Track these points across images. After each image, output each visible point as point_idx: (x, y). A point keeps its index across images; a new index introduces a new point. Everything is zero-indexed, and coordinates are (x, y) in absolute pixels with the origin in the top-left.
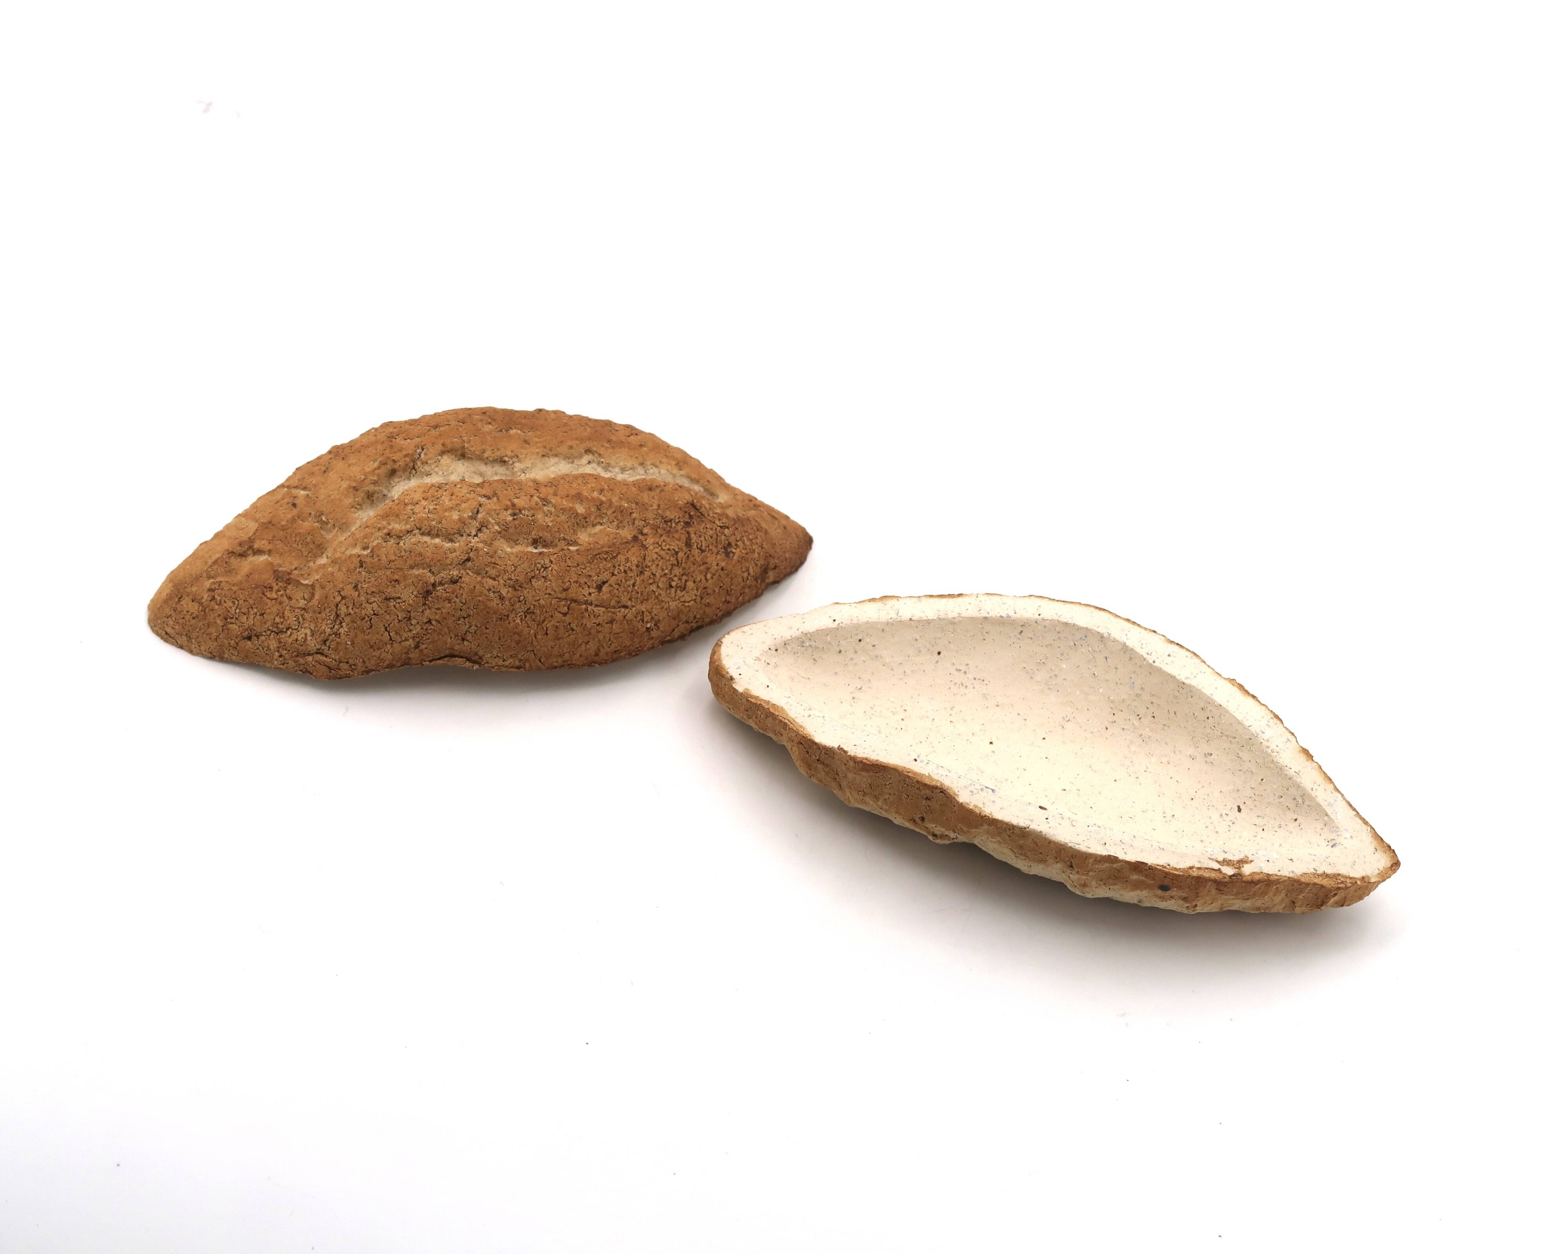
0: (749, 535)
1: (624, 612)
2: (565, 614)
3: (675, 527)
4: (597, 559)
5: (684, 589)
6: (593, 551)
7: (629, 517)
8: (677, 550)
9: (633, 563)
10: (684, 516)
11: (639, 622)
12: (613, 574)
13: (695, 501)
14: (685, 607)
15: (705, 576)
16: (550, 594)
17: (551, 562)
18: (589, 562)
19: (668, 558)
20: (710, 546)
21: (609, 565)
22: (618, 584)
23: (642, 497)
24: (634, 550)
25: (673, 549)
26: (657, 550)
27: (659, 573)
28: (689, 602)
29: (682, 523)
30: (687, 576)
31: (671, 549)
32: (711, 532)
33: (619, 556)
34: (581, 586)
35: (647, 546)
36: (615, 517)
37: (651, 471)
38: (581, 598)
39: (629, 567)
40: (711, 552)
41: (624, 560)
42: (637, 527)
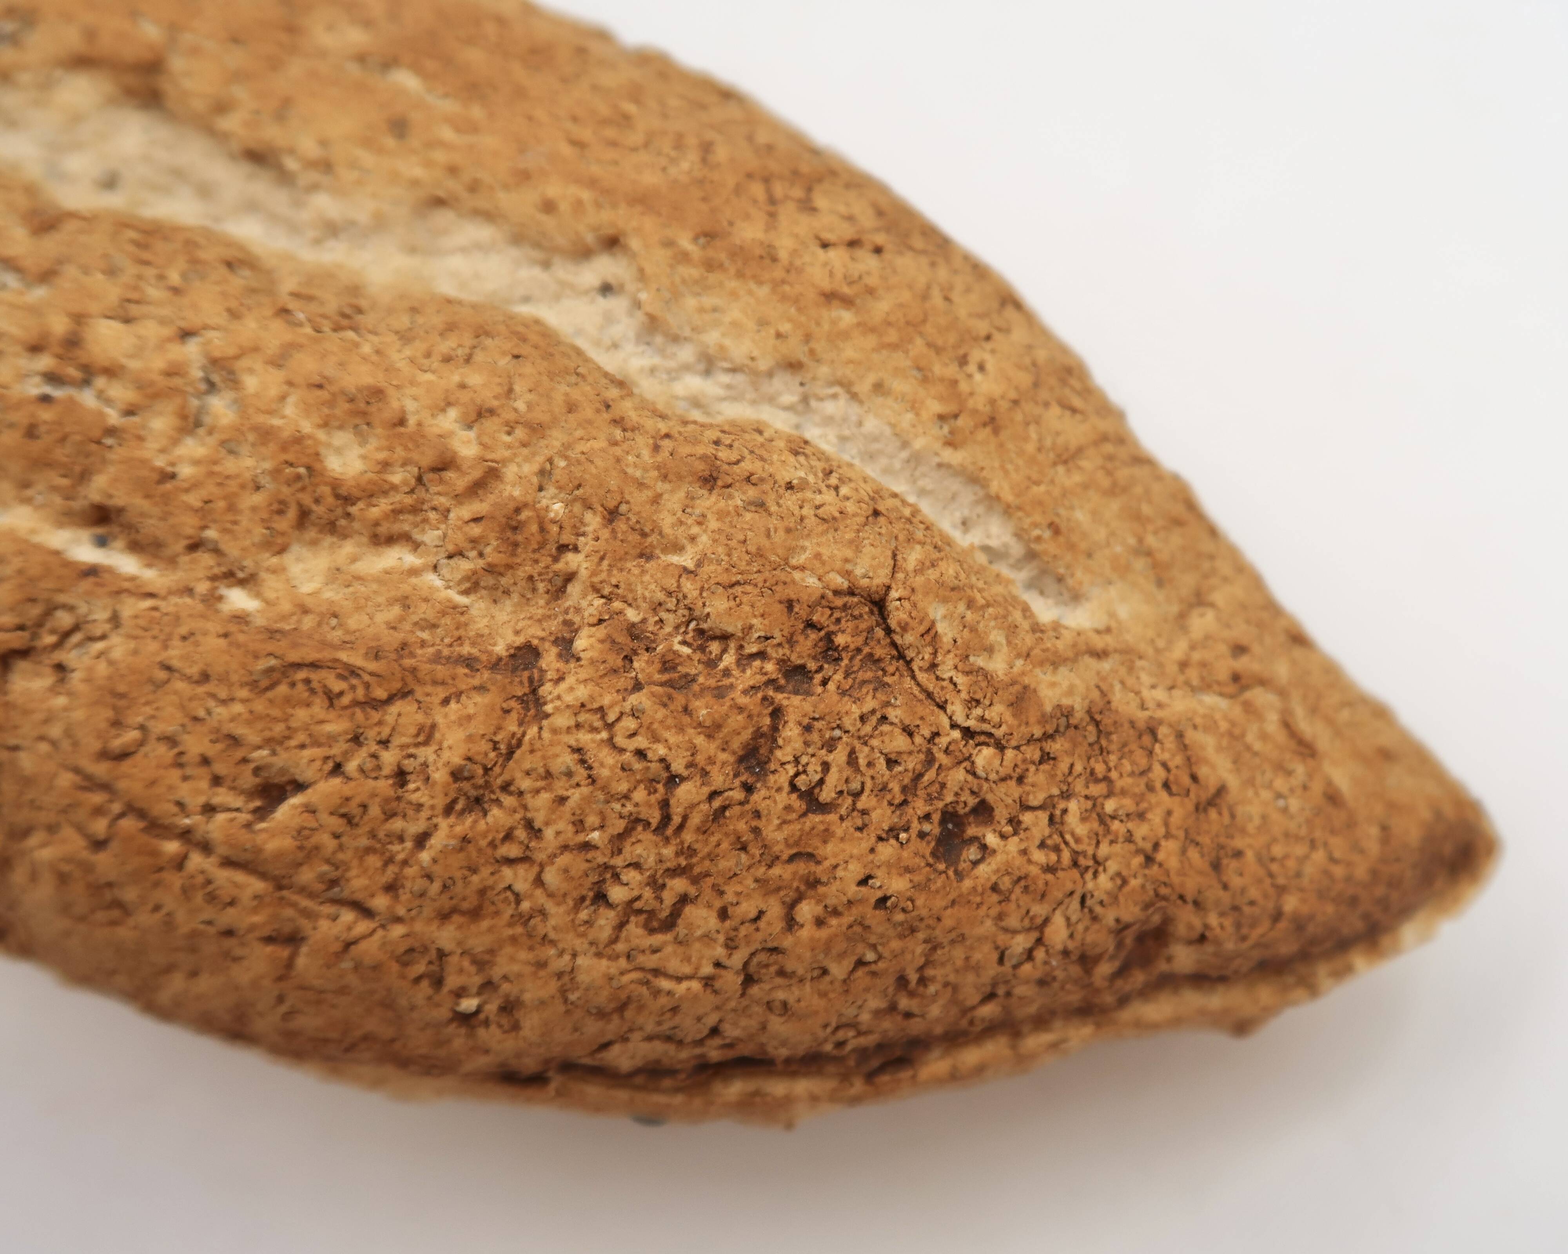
0: (1109, 795)
1: (349, 928)
2: (99, 845)
3: (727, 673)
4: (293, 685)
5: (669, 924)
6: (295, 645)
7: (546, 561)
8: (678, 766)
9: (446, 755)
10: (791, 641)
11: (418, 980)
12: (337, 769)
13: (894, 594)
14: (657, 993)
15: (791, 906)
16: (54, 743)
17: (115, 620)
18: (253, 685)
19: (623, 787)
20: (864, 797)
21: (336, 725)
22: (343, 816)
23: (656, 500)
24: (475, 703)
25: (662, 760)
26: (584, 738)
27: (558, 833)
28: (679, 979)
29: (770, 667)
30: (695, 881)
31: (650, 755)
32: (900, 742)
33: (394, 709)
34: (181, 765)
35: (549, 708)
36: (474, 541)
37: (830, 408)
38: (164, 809)
39: (425, 765)
40: (859, 823)
41: (413, 730)
42: (566, 612)
